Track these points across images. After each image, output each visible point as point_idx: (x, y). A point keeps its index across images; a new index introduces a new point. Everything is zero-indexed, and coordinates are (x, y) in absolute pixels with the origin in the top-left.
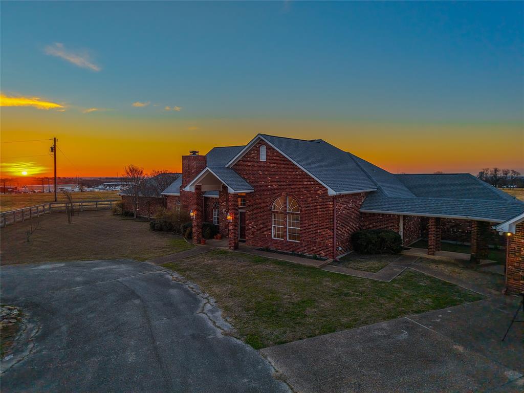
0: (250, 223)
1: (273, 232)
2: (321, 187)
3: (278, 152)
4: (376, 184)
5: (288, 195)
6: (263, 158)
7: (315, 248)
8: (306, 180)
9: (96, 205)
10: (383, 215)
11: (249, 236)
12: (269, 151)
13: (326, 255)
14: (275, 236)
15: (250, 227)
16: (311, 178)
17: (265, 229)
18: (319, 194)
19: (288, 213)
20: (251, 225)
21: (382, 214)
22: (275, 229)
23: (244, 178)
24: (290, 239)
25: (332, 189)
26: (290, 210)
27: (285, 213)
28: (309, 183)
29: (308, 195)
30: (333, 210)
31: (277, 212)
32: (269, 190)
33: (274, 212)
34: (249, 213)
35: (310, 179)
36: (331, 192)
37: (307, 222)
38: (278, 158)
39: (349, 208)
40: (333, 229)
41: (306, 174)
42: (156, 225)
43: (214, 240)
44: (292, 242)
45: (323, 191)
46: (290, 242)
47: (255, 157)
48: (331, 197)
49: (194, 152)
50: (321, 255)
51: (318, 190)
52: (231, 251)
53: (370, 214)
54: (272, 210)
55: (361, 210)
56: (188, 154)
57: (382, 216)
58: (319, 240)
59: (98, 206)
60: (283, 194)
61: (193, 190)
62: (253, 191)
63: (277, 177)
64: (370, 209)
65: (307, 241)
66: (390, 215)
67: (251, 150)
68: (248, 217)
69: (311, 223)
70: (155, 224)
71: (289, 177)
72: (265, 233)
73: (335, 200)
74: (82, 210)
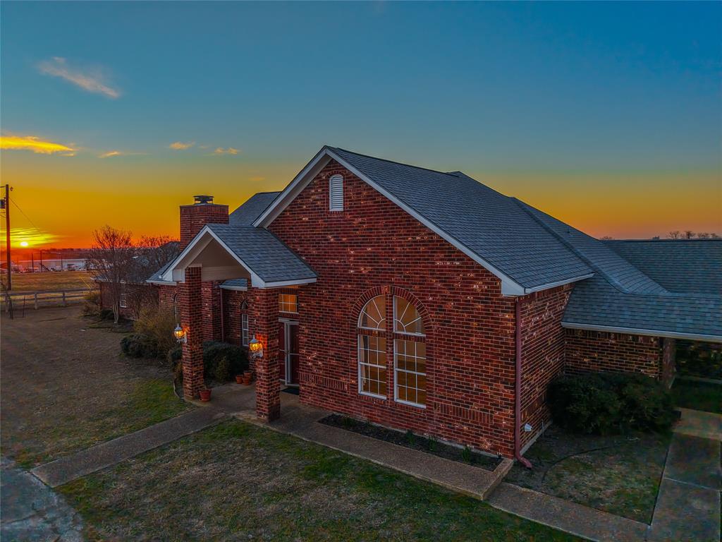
0: (309, 353)
1: (361, 378)
2: (482, 273)
3: (371, 188)
4: (587, 263)
5: (394, 292)
6: (336, 204)
7: (465, 428)
8: (442, 256)
9: (64, 297)
10: (618, 336)
11: (307, 384)
12: (350, 187)
13: (495, 449)
14: (366, 389)
15: (310, 364)
16: (452, 249)
17: (341, 370)
18: (474, 293)
19: (398, 336)
20: (310, 357)
21: (615, 334)
22: (367, 371)
23: (294, 251)
24: (401, 397)
25: (513, 279)
26: (400, 328)
27: (389, 336)
28: (448, 263)
29: (448, 293)
30: (515, 335)
31: (370, 332)
32: (349, 279)
33: (362, 331)
34: (306, 331)
35: (452, 253)
36: (510, 288)
37: (443, 360)
38: (370, 203)
39: (545, 323)
40: (515, 384)
41: (441, 239)
42: (131, 346)
43: (235, 387)
44: (407, 407)
45: (486, 283)
46: (402, 406)
47: (319, 203)
48: (508, 299)
49: (204, 199)
50: (483, 446)
51: (470, 282)
52: (261, 425)
53: (585, 332)
54: (359, 325)
55: (564, 324)
56: (193, 202)
57: (615, 339)
58: (475, 408)
59: (66, 299)
60: (385, 288)
61: (182, 277)
62: (314, 280)
63: (369, 249)
64: (585, 321)
65: (446, 409)
66: (636, 337)
67: (309, 187)
68: (305, 340)
69: (453, 363)
70: (130, 343)
71: (399, 249)
72: (343, 380)
73: (519, 308)
74: (36, 307)
